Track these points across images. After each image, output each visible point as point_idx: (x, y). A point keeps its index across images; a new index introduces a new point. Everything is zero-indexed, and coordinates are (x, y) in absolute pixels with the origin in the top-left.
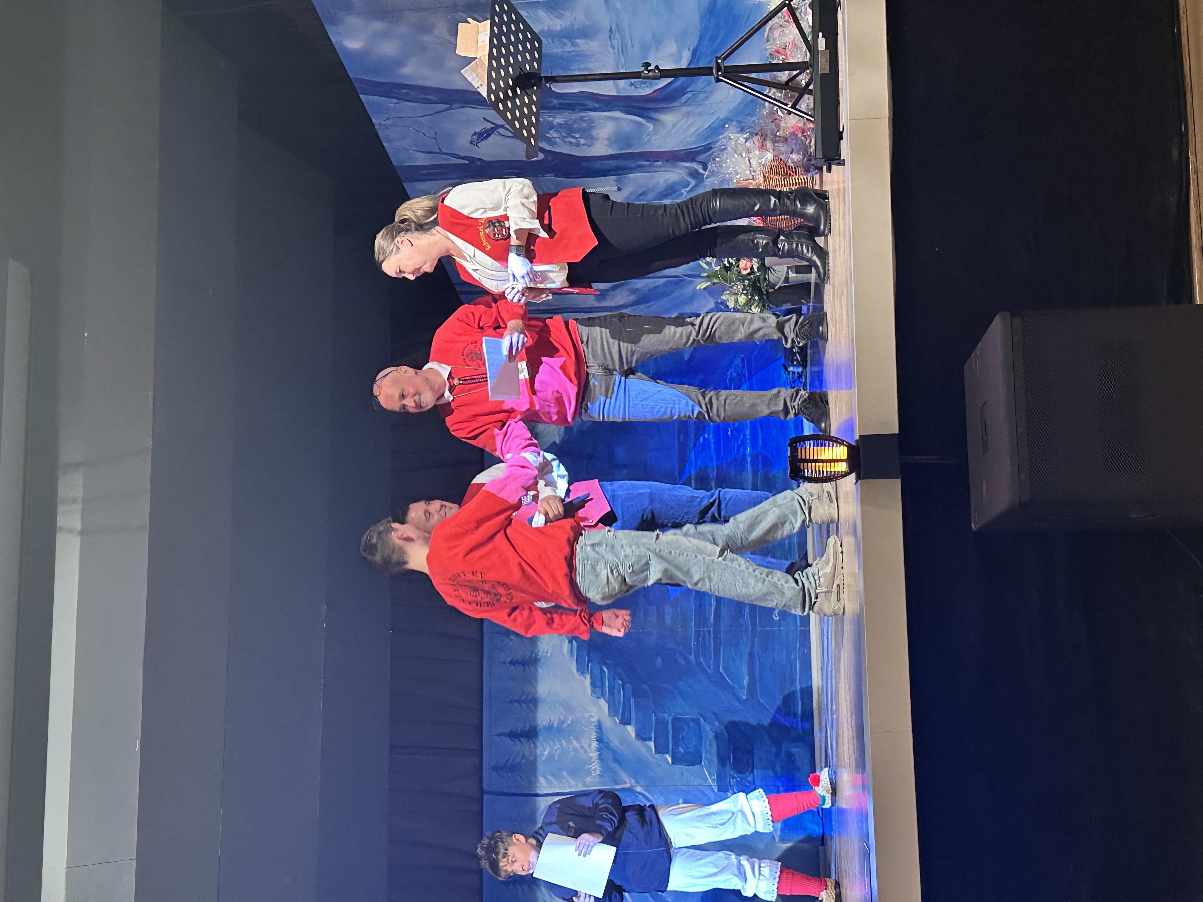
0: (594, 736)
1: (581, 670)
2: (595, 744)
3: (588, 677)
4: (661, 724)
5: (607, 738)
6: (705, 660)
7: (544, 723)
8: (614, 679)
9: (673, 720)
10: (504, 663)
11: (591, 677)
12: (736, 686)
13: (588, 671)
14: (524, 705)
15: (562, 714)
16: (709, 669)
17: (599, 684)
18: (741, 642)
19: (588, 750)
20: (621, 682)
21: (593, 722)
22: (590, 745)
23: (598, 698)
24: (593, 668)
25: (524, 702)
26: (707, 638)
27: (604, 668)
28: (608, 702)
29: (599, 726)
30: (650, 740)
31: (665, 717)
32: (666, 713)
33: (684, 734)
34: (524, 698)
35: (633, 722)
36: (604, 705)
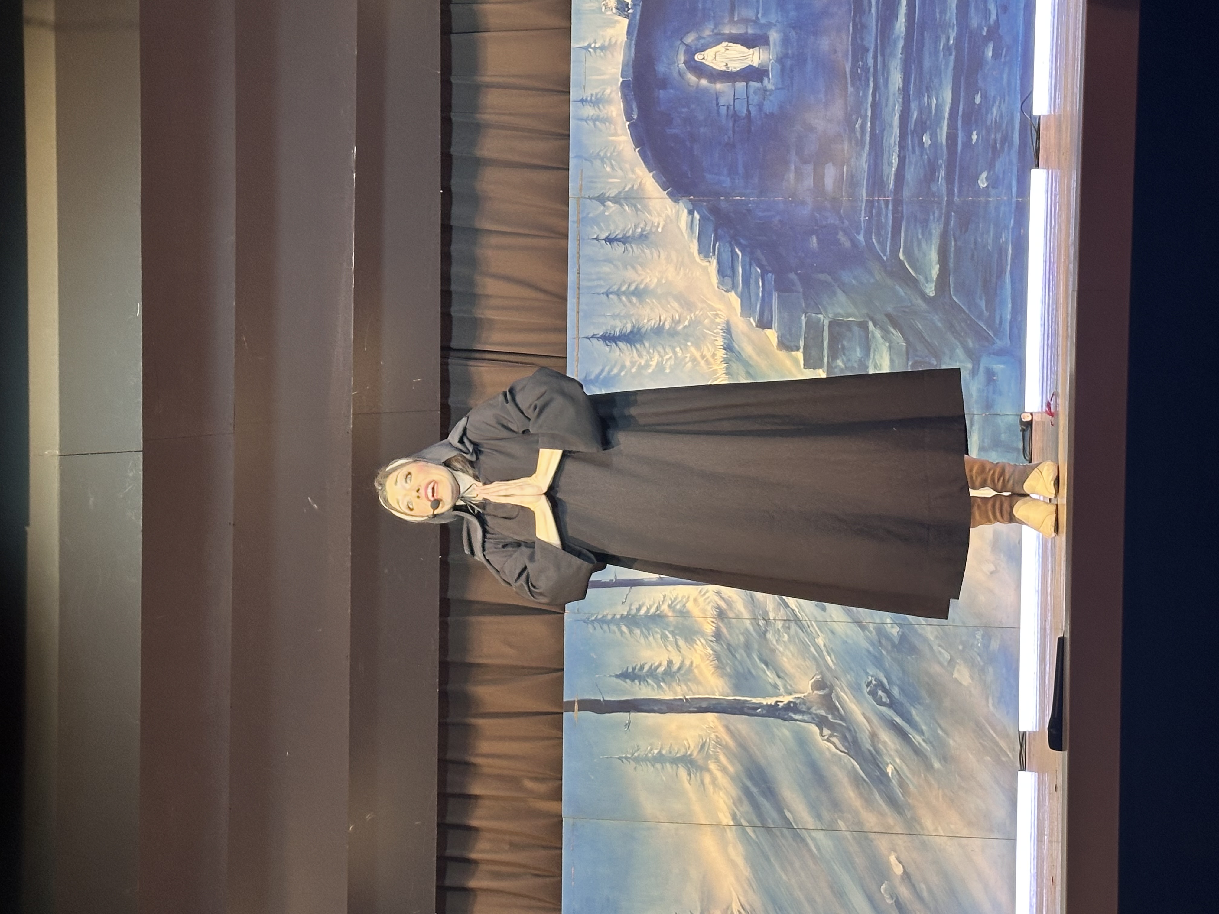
0: (720, 342)
1: (704, 251)
2: (721, 353)
3: (714, 262)
4: (814, 328)
5: (739, 346)
6: (879, 242)
7: (652, 323)
8: (751, 265)
9: (831, 324)
10: (597, 239)
11: (719, 263)
12: (921, 278)
13: (714, 254)
14: (624, 298)
15: (677, 311)
16: (885, 255)
17: (729, 272)
18: (932, 217)
19: (711, 360)
20: (759, 271)
21: (719, 324)
22: (714, 355)
23: (727, 291)
24: (722, 249)
25: (624, 293)
26: (884, 210)
27: (737, 250)
28: (741, 297)
29: (728, 330)
30: (798, 349)
31: (819, 320)
32: (821, 313)
33: (845, 343)
34: (624, 288)
35: (775, 324)
36: (734, 299)
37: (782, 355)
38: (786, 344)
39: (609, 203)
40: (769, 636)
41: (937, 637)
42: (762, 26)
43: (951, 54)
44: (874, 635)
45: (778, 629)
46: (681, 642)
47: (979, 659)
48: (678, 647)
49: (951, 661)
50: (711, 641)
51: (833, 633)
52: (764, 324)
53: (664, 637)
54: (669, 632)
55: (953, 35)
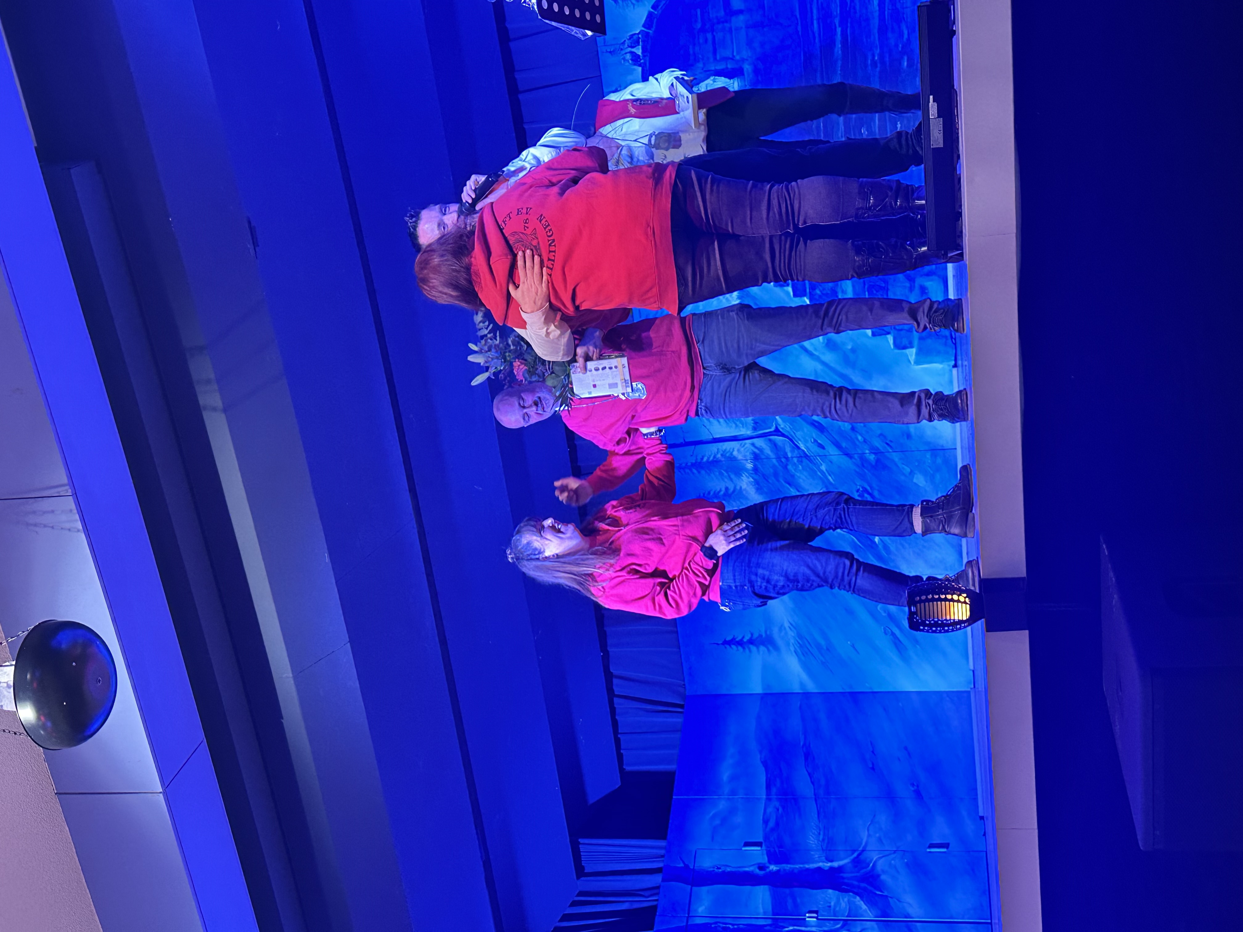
40: (790, 467)
41: (901, 459)
42: (737, 61)
43: (876, 67)
44: (859, 462)
45: (795, 464)
46: (733, 476)
47: (929, 469)
48: (731, 480)
49: (911, 472)
50: (752, 474)
51: (831, 462)
53: (721, 474)
54: (724, 471)
55: (877, 51)
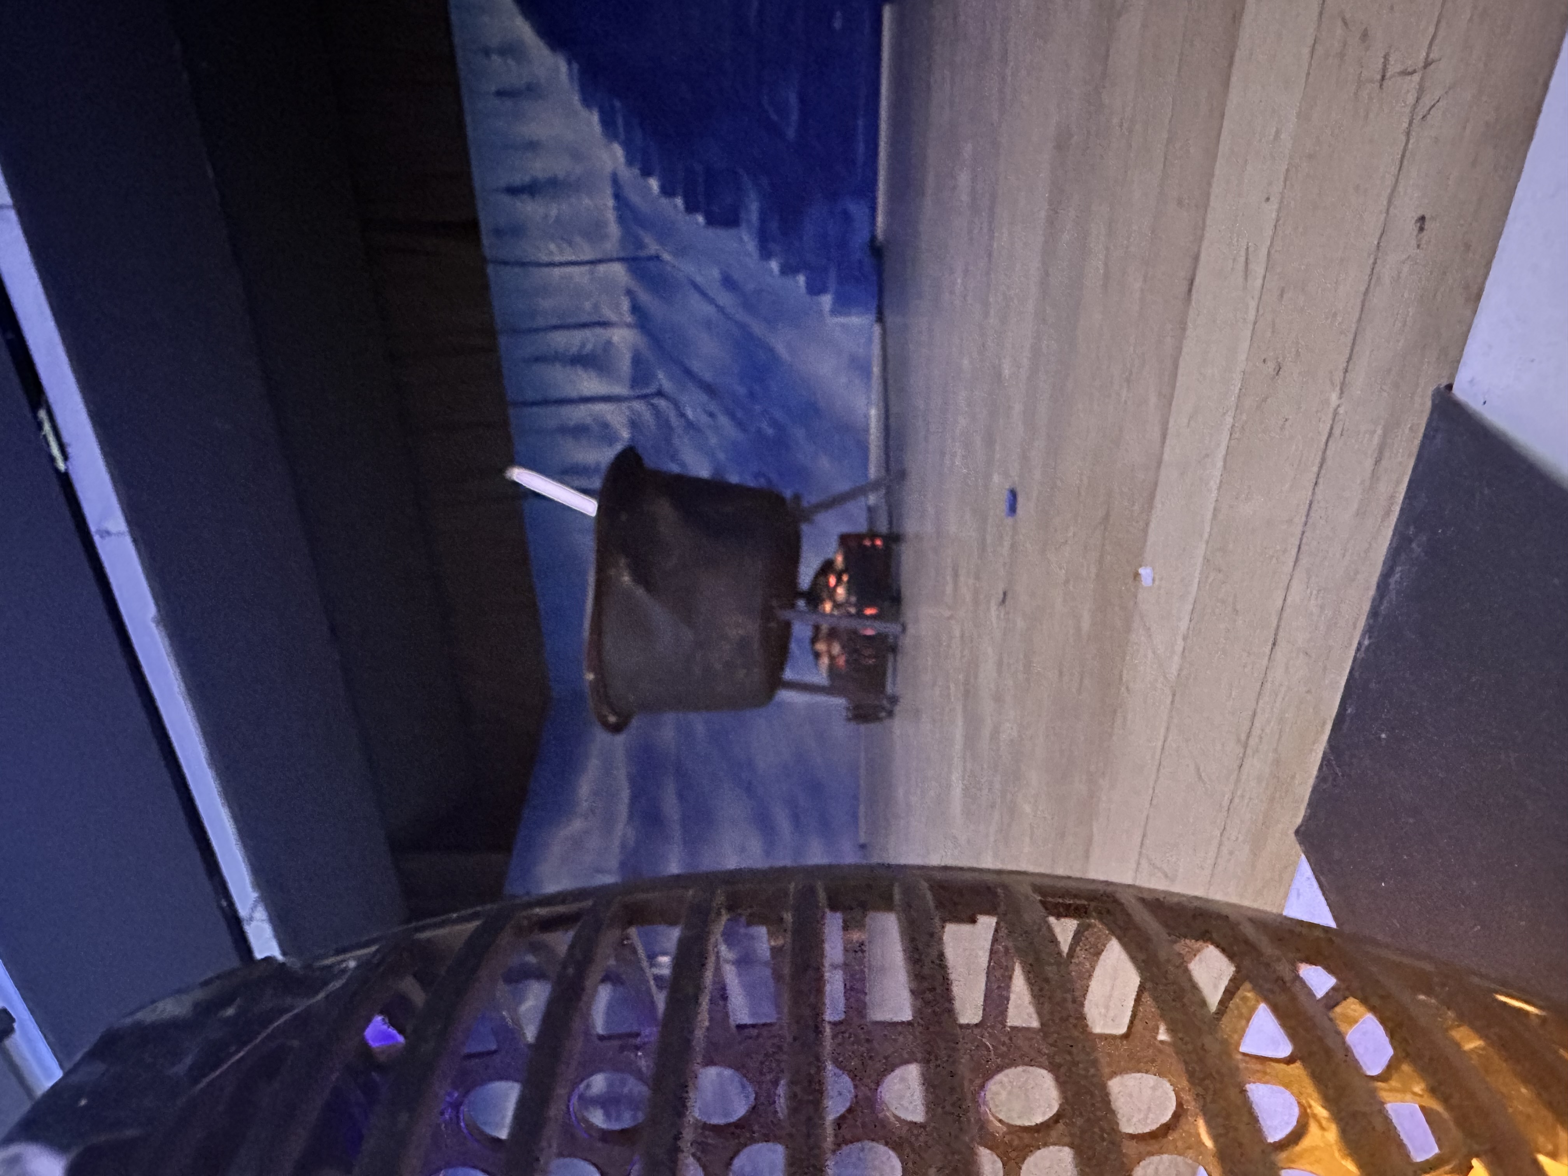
0: (609, 192)
1: (586, 102)
2: (611, 203)
3: (596, 113)
5: (626, 194)
7: (547, 175)
8: (629, 117)
9: (704, 169)
10: (488, 93)
11: (600, 113)
12: (783, 124)
13: (595, 104)
14: (520, 151)
15: (568, 163)
17: (610, 121)
19: (604, 209)
20: (638, 121)
21: (606, 174)
23: (611, 142)
24: (602, 101)
27: (616, 102)
28: (624, 147)
29: (615, 180)
30: (678, 195)
31: (694, 167)
32: (696, 161)
33: (718, 189)
34: (519, 142)
35: (656, 173)
36: (618, 151)
37: (664, 201)
38: (667, 191)
39: (494, 57)
45: (679, 435)
52: (646, 172)
